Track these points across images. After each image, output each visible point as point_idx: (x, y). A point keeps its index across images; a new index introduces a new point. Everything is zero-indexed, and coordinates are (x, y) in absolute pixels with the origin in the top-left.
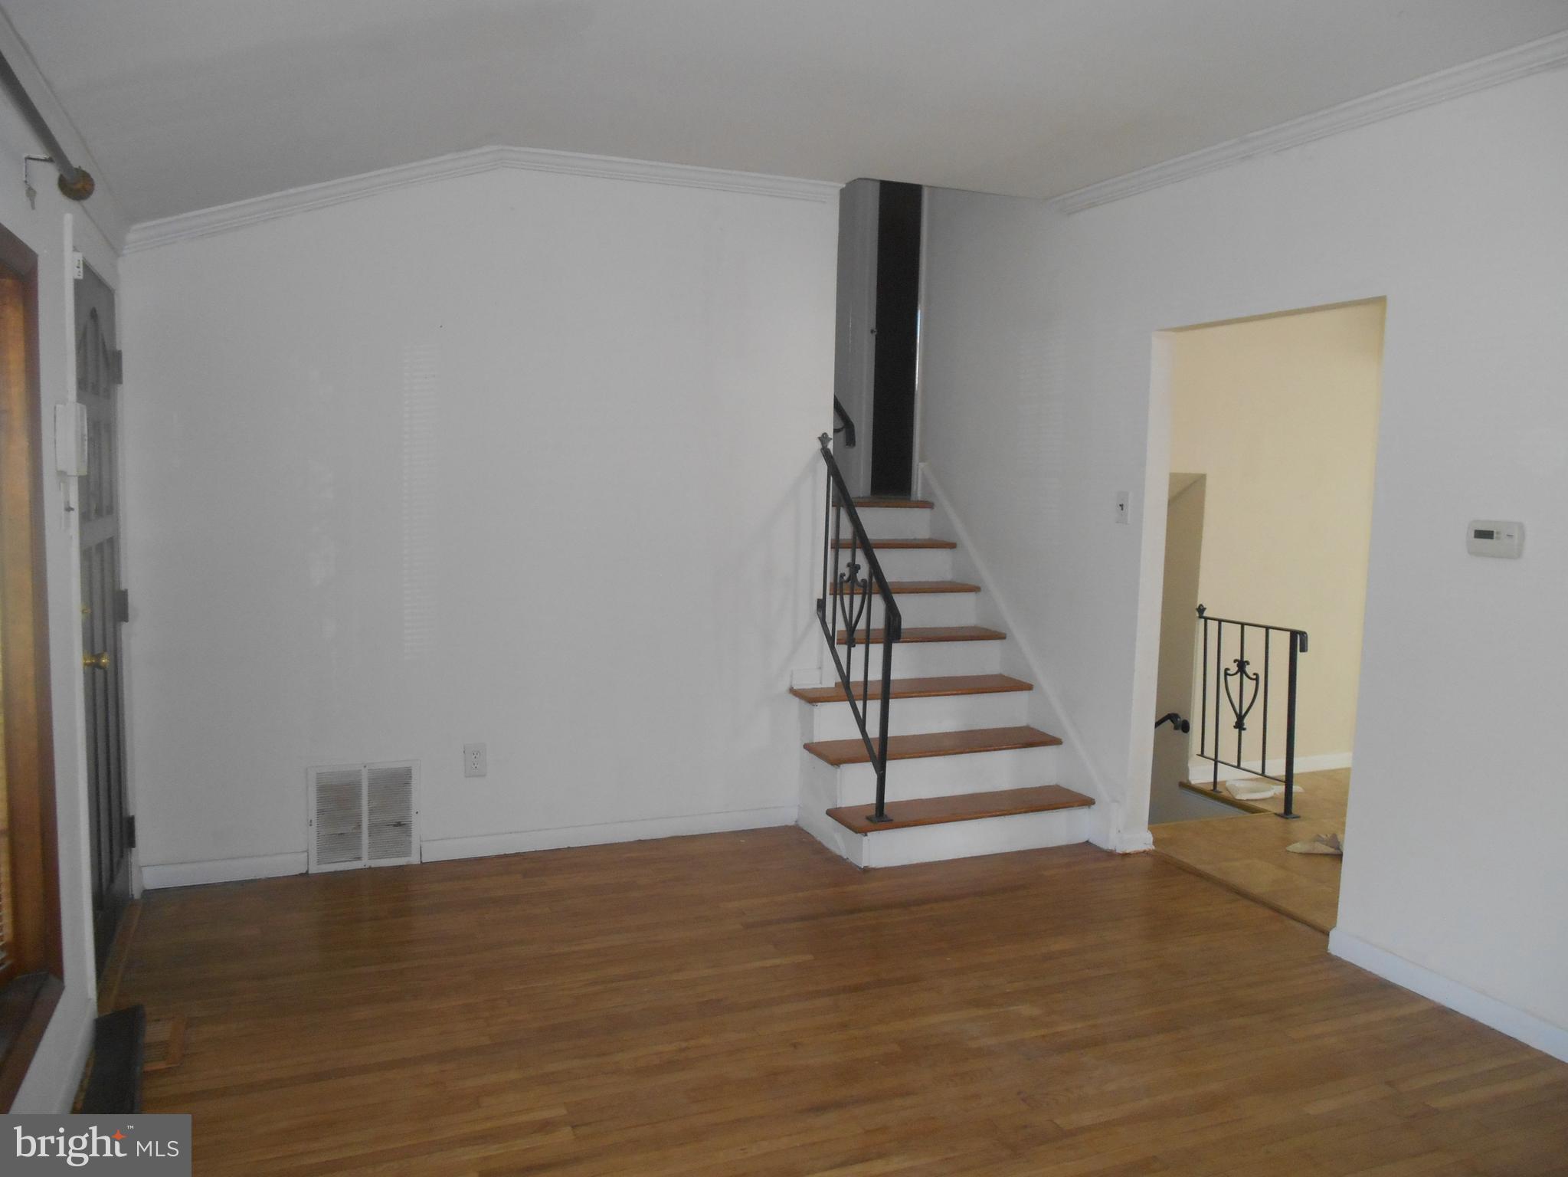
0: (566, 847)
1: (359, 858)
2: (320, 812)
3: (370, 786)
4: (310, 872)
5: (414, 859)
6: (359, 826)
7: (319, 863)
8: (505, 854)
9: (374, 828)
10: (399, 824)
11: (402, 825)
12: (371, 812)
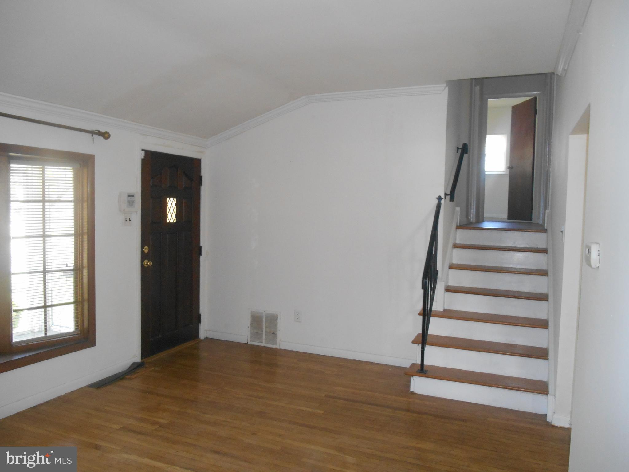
0: (327, 355)
1: (262, 342)
2: (252, 324)
3: (266, 318)
4: (248, 343)
5: (277, 347)
6: (262, 331)
7: (251, 341)
8: (306, 353)
9: (266, 332)
10: (274, 333)
11: (274, 334)
12: (266, 327)
